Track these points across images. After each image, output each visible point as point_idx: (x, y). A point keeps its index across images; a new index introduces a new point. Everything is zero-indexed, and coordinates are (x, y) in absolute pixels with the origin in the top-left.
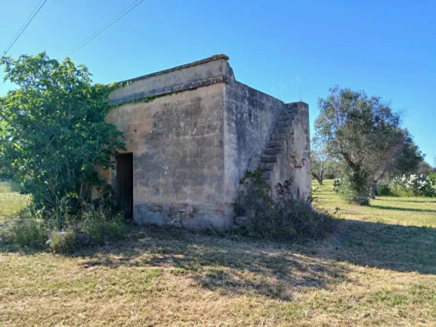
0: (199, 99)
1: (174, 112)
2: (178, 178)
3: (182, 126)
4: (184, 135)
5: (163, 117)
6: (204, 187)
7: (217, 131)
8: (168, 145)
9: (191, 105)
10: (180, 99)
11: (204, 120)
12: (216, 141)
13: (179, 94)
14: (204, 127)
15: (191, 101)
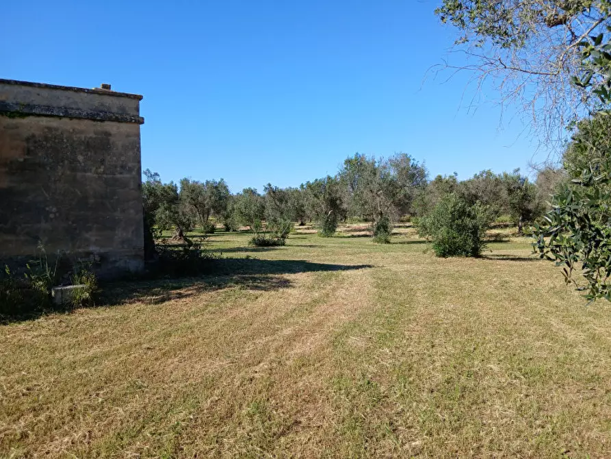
0: (108, 134)
1: (65, 140)
2: (73, 223)
3: (81, 161)
4: (85, 171)
5: (45, 143)
6: (117, 232)
7: (134, 173)
8: (55, 181)
9: (95, 138)
10: (77, 127)
11: (115, 158)
12: (132, 183)
13: (75, 121)
14: (116, 167)
15: (95, 133)
